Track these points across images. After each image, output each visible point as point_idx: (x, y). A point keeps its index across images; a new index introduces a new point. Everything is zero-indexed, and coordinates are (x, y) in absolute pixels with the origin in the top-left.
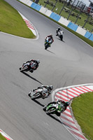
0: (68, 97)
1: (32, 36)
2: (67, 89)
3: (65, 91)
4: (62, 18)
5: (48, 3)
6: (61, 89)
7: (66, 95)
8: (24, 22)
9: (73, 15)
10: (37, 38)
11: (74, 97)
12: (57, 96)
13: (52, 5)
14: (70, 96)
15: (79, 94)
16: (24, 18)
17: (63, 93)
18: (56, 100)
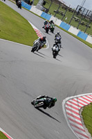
2: (77, 98)
4: (72, 27)
5: (57, 12)
6: (72, 97)
7: (76, 103)
9: (83, 24)
10: (48, 48)
11: (85, 106)
12: (68, 105)
13: (62, 14)
14: (80, 105)
15: (89, 102)
16: (34, 27)
17: (73, 102)
18: (66, 108)
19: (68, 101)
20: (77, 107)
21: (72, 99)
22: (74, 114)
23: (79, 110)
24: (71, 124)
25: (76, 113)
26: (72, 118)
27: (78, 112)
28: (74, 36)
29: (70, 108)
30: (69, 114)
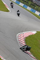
1: (8, 11)
2: (23, 33)
3: (22, 34)
6: (21, 33)
7: (23, 36)
8: (4, 5)
10: (10, 12)
12: (19, 36)
15: (28, 35)
16: (4, 3)
18: (18, 38)
19: (19, 35)
22: (22, 41)
23: (24, 39)
24: (20, 45)
25: (23, 40)
27: (23, 39)
29: (20, 38)
30: (19, 40)
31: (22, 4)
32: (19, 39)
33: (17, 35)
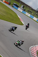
0: (36, 50)
1: (22, 24)
3: (35, 47)
4: (34, 17)
5: (29, 11)
12: (32, 49)
13: (31, 12)
14: (37, 49)
17: (34, 48)
19: (32, 47)
20: (35, 50)
21: (34, 47)
22: (34, 53)
26: (33, 55)
28: (35, 21)
29: (32, 50)
31: (36, 18)
32: (31, 52)
33: (30, 48)
